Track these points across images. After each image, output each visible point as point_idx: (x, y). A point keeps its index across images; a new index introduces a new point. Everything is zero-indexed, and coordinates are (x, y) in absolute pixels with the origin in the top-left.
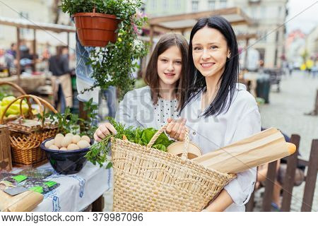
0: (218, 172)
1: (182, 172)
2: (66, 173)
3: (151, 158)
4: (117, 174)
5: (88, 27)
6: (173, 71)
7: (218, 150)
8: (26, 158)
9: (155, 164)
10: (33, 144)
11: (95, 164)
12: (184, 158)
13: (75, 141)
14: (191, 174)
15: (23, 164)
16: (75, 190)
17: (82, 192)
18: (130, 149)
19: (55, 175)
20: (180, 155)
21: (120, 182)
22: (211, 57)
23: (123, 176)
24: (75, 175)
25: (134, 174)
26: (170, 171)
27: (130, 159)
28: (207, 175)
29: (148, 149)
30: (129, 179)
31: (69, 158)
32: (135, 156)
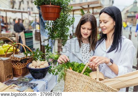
0: (113, 89)
1: (97, 87)
2: (39, 78)
3: (83, 79)
4: (67, 85)
5: (47, 12)
6: (87, 33)
7: (114, 78)
8: (19, 72)
9: (84, 82)
10: (23, 66)
11: (50, 73)
12: (98, 80)
13: (42, 64)
14: (100, 88)
15: (18, 75)
16: (45, 86)
17: (47, 87)
18: (73, 75)
19: (34, 80)
20: (96, 79)
21: (68, 88)
22: (105, 26)
23: (69, 86)
24: (43, 79)
25: (74, 85)
26: (91, 85)
27: (73, 79)
28: (108, 89)
29: (82, 75)
30: (72, 88)
31: (40, 72)
32: (75, 77)
